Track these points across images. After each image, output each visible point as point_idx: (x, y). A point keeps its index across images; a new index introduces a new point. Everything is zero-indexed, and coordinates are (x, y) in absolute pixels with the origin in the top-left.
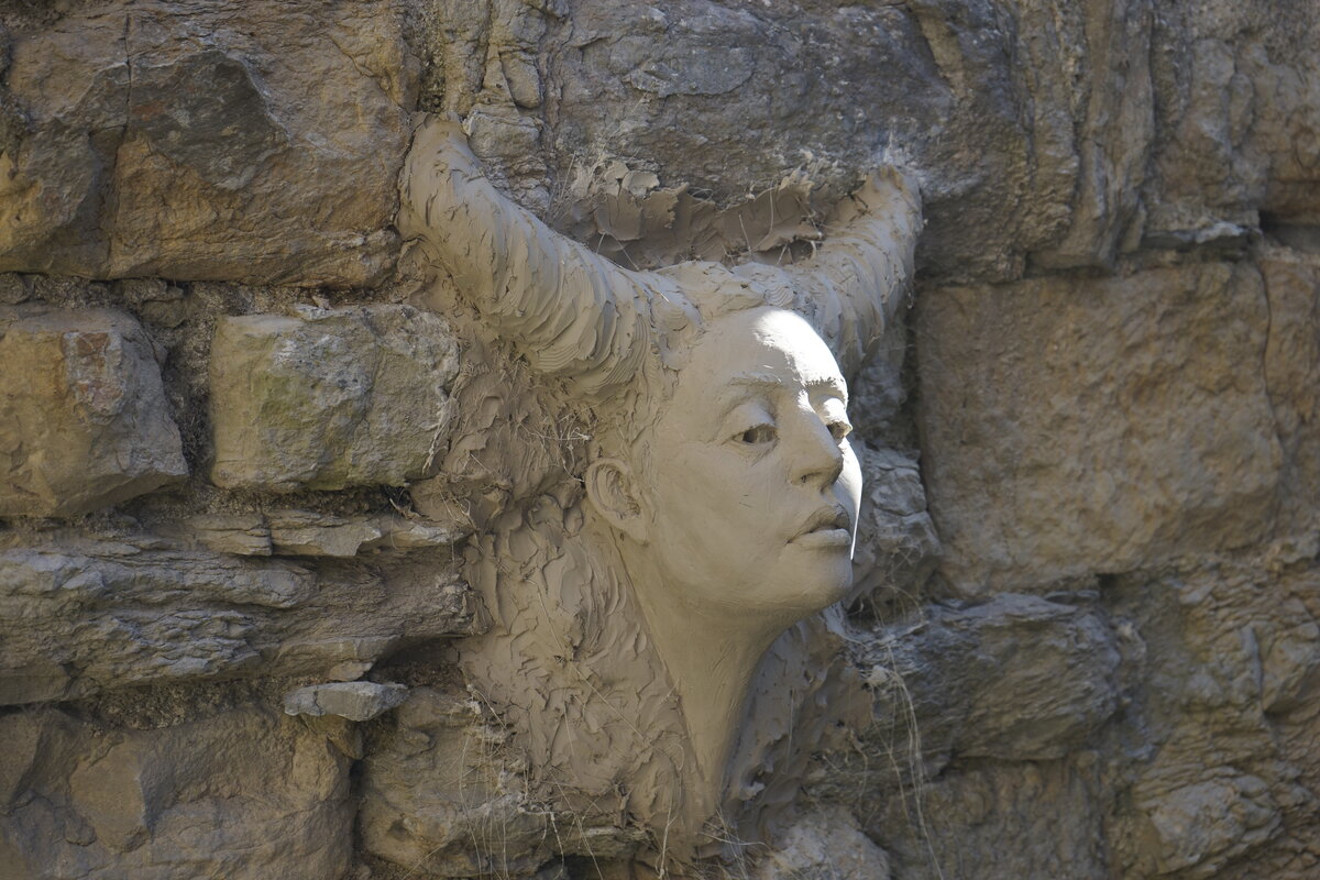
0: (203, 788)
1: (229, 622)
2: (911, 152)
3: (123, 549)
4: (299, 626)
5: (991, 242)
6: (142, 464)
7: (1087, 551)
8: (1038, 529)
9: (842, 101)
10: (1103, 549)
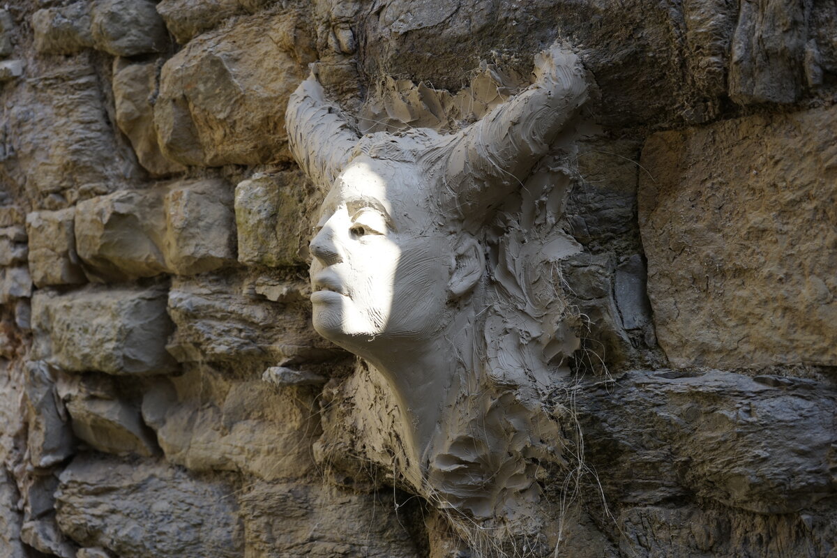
0: (260, 413)
1: (240, 331)
2: (578, 38)
3: (205, 291)
4: (276, 337)
5: (675, 93)
6: (202, 251)
7: (795, 344)
8: (744, 321)
9: (518, 12)
10: (814, 343)
